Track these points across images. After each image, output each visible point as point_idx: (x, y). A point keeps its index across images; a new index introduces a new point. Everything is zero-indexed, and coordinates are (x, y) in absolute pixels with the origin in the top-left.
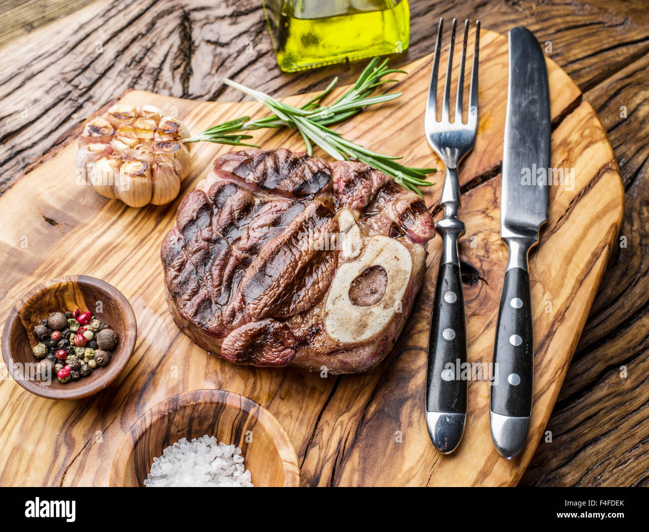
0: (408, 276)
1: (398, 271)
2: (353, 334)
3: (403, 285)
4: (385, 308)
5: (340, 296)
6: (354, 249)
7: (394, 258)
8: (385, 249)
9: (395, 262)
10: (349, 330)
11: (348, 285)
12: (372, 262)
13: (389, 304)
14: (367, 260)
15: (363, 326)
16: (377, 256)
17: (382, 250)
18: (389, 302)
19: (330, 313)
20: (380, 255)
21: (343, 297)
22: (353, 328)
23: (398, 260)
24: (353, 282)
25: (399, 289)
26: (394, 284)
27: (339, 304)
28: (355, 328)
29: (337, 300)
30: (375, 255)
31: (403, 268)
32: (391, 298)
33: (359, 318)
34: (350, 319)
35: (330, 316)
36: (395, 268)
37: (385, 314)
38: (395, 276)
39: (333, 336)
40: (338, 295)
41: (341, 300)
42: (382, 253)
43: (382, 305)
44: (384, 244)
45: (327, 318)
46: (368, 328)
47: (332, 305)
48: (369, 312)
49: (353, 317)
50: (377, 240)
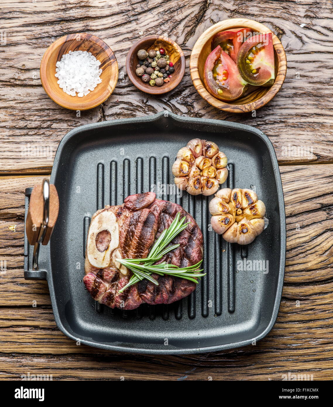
0: (88, 252)
1: (93, 253)
2: (103, 217)
3: (89, 247)
4: (93, 233)
5: (114, 232)
6: (115, 256)
7: (97, 259)
8: (102, 261)
9: (96, 257)
10: (105, 218)
11: (112, 238)
12: (106, 253)
13: (92, 235)
14: (109, 252)
15: (100, 222)
16: (104, 257)
17: (103, 260)
18: (93, 237)
19: (115, 222)
22: (104, 219)
24: (111, 241)
25: (90, 244)
26: (93, 246)
27: (113, 228)
29: (115, 229)
31: (91, 255)
32: (92, 239)
33: (103, 225)
35: (115, 221)
36: (95, 254)
37: (92, 230)
38: (94, 250)
39: (111, 212)
40: (115, 232)
41: (113, 230)
42: (103, 259)
43: (95, 234)
44: (103, 263)
45: (116, 219)
46: (97, 222)
47: (116, 226)
48: (100, 229)
49: (105, 224)
50: (107, 264)
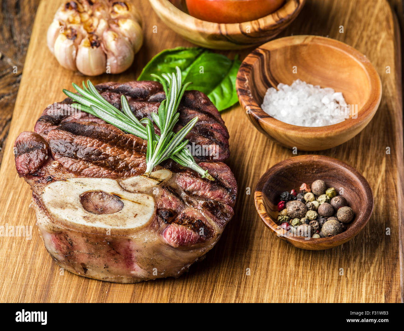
0: (121, 227)
1: (123, 219)
3: (111, 225)
4: (84, 217)
5: (85, 185)
6: (133, 185)
7: (135, 213)
8: (141, 206)
9: (131, 215)
10: (55, 198)
11: (97, 188)
12: (125, 199)
13: (88, 219)
14: (124, 195)
15: (63, 206)
16: (133, 201)
17: (139, 204)
18: (91, 219)
19: (66, 182)
20: (134, 203)
21: (84, 187)
22: (58, 200)
23: (135, 217)
24: (102, 192)
25: (105, 223)
26: (109, 219)
27: (78, 186)
28: (59, 202)
29: (80, 184)
30: (132, 200)
31: (127, 223)
32: (95, 219)
33: (69, 201)
34: (66, 197)
35: (64, 183)
36: (126, 216)
37: (78, 219)
38: (118, 218)
39: (47, 188)
40: (85, 184)
41: (82, 186)
42: (137, 205)
43: (86, 215)
44: (146, 204)
45: (61, 182)
46: (62, 210)
47: (74, 182)
48: (77, 207)
49: (68, 198)
50: (148, 198)
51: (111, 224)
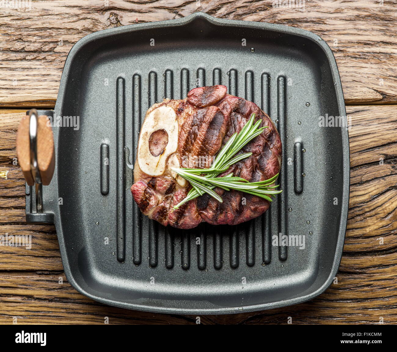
0: (139, 156)
1: (145, 156)
2: (160, 112)
4: (147, 133)
6: (172, 162)
7: (149, 164)
8: (155, 167)
9: (148, 162)
10: (162, 114)
11: (170, 140)
12: (160, 158)
14: (164, 157)
15: (156, 119)
16: (159, 162)
18: (145, 136)
19: (175, 120)
20: (157, 163)
21: (171, 132)
22: (160, 116)
23: (147, 164)
24: (167, 143)
25: (142, 146)
26: (145, 148)
27: (171, 128)
28: (159, 116)
29: (173, 129)
31: (142, 159)
32: (145, 139)
33: (159, 123)
34: (163, 121)
36: (147, 158)
37: (146, 129)
38: (146, 153)
39: (170, 108)
40: (173, 132)
41: (171, 130)
42: (156, 165)
43: (149, 134)
44: (156, 171)
45: (175, 117)
46: (152, 119)
47: (175, 125)
48: (155, 128)
49: (162, 122)
50: (161, 172)
51: (142, 149)
